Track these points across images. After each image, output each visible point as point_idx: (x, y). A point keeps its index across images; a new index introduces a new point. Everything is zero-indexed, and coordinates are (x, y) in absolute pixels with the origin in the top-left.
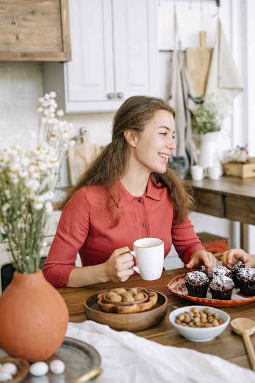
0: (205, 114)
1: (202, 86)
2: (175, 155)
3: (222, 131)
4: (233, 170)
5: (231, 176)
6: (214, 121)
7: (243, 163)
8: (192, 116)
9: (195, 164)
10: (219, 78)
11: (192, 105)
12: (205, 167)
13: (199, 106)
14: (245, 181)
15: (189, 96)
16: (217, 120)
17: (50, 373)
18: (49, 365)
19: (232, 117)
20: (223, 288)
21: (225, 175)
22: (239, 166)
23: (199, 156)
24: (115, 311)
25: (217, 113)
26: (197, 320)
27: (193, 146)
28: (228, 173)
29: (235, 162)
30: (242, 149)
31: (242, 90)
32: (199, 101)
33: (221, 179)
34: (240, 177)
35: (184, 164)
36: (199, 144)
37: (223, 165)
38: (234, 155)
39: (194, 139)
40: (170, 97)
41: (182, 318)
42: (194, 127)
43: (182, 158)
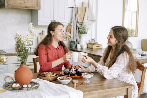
0: (82, 28)
1: (82, 19)
2: (72, 40)
3: (88, 34)
4: (90, 46)
5: (90, 48)
6: (85, 30)
7: (93, 44)
8: (78, 28)
9: (79, 44)
10: (88, 17)
11: (78, 25)
12: (81, 45)
13: (81, 25)
14: (93, 49)
15: (78, 22)
16: (86, 30)
17: (27, 87)
18: (27, 85)
19: (92, 29)
20: (73, 73)
21: (88, 47)
22: (92, 45)
23: (80, 41)
24: (44, 76)
25: (86, 28)
26: (64, 79)
27: (78, 38)
28: (89, 47)
29: (91, 44)
30: (93, 40)
31: (95, 21)
32: (81, 24)
33: (86, 49)
34: (92, 49)
35: (74, 43)
36: (80, 37)
37: (87, 44)
38: (91, 42)
39: (79, 36)
40: (72, 22)
41: (61, 79)
42: (79, 32)
43: (74, 42)
